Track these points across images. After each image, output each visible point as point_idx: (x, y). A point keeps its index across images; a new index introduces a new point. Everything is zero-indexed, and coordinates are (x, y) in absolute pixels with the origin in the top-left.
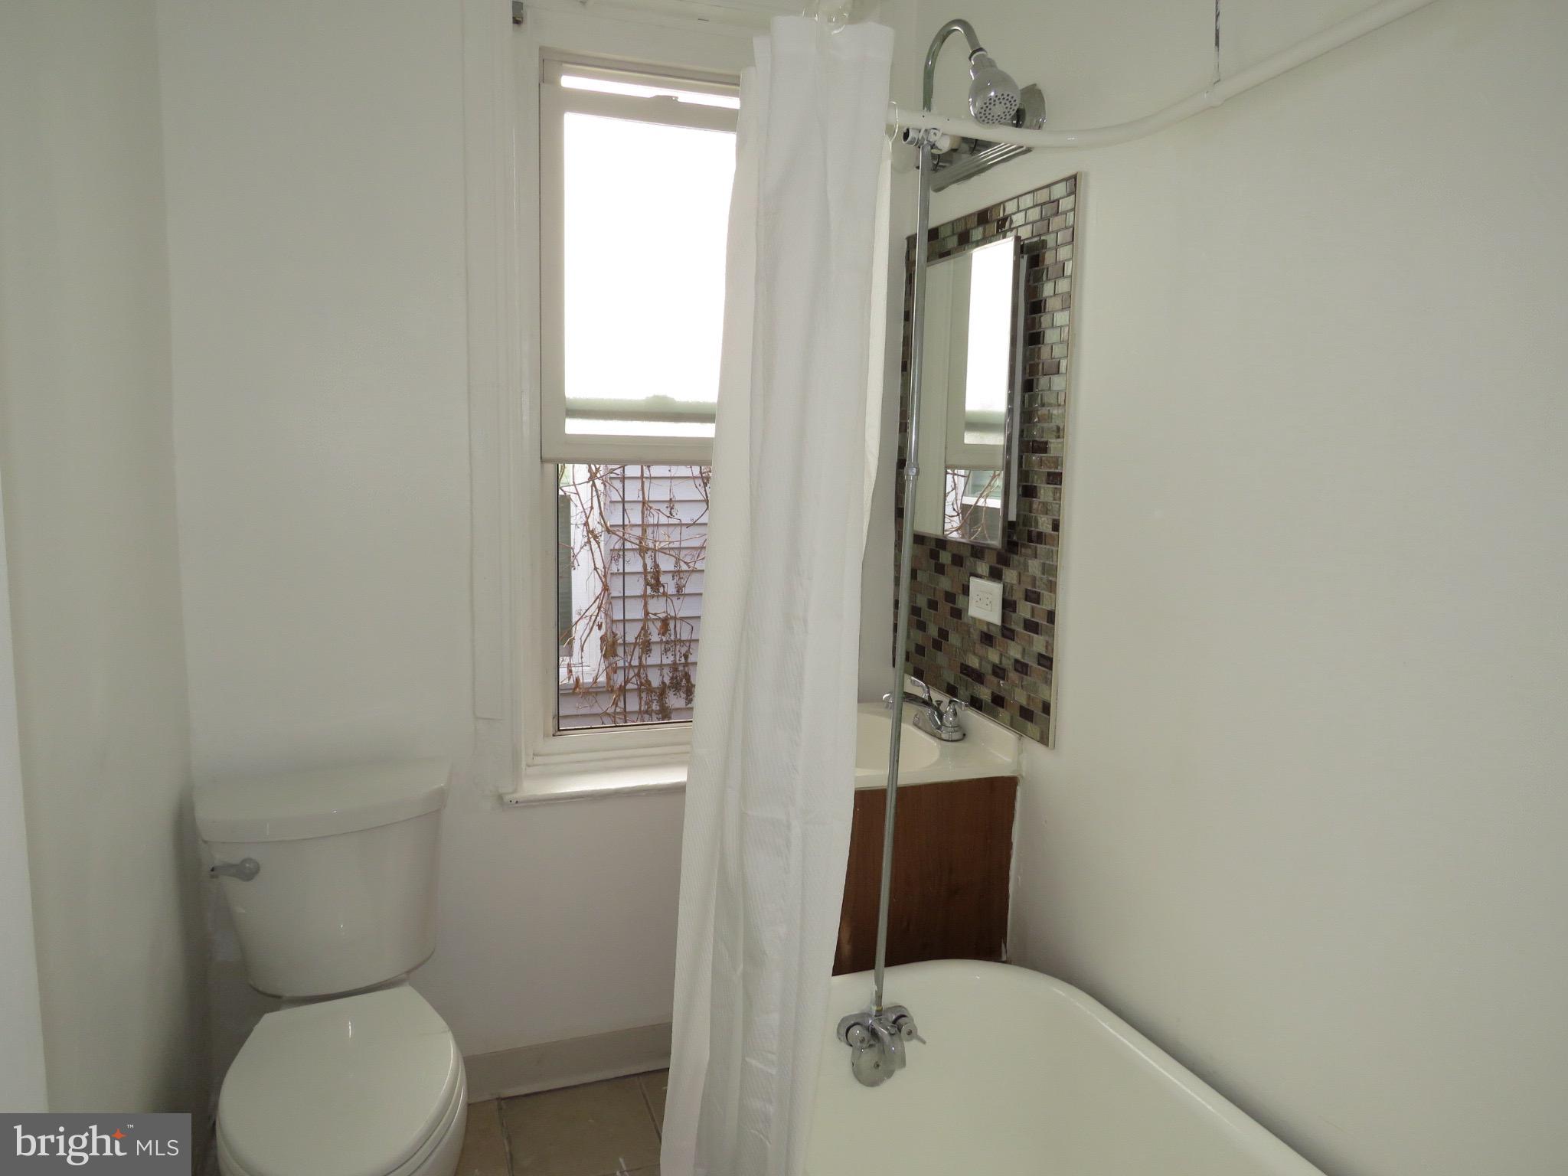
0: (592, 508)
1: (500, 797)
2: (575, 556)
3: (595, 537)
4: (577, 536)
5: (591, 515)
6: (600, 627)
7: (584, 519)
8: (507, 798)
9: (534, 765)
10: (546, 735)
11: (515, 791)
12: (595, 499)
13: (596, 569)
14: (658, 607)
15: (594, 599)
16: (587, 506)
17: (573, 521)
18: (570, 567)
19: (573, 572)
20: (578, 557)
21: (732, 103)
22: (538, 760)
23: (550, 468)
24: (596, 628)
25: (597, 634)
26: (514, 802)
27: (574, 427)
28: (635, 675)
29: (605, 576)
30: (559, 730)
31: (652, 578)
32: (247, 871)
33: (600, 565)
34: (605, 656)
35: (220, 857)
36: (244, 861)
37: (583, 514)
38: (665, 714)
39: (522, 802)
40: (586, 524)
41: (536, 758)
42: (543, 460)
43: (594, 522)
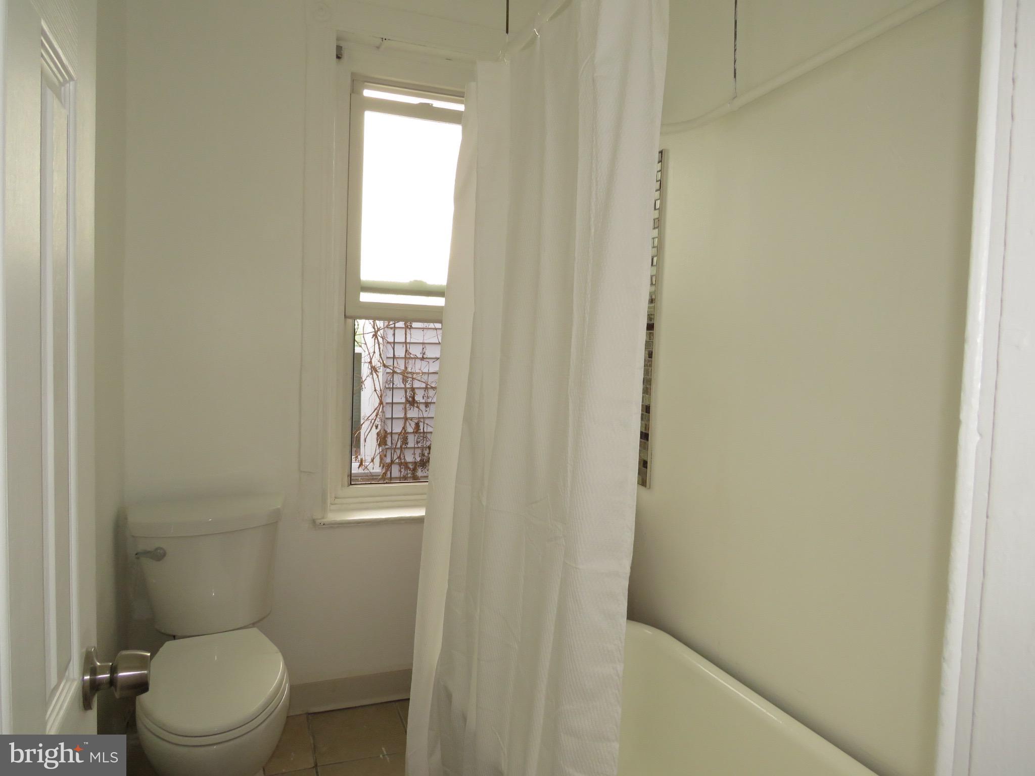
0: (374, 352)
1: (314, 521)
2: (362, 382)
3: (376, 371)
4: (365, 370)
5: (374, 357)
6: (377, 427)
7: (369, 360)
8: (319, 521)
9: (335, 504)
10: (342, 486)
11: (323, 518)
12: (377, 345)
13: (375, 390)
14: (413, 413)
15: (374, 410)
16: (371, 351)
17: (363, 360)
18: (360, 389)
19: (362, 392)
20: (365, 383)
21: (460, 107)
22: (338, 501)
23: (350, 321)
24: (374, 427)
25: (375, 431)
26: (322, 524)
27: (365, 297)
28: (398, 458)
29: (381, 396)
30: (351, 484)
31: (410, 397)
32: (158, 555)
33: (378, 388)
34: (380, 445)
35: (141, 547)
36: (157, 549)
37: (369, 356)
38: (415, 478)
39: (328, 525)
40: (370, 362)
41: (336, 500)
42: (345, 316)
43: (376, 362)
